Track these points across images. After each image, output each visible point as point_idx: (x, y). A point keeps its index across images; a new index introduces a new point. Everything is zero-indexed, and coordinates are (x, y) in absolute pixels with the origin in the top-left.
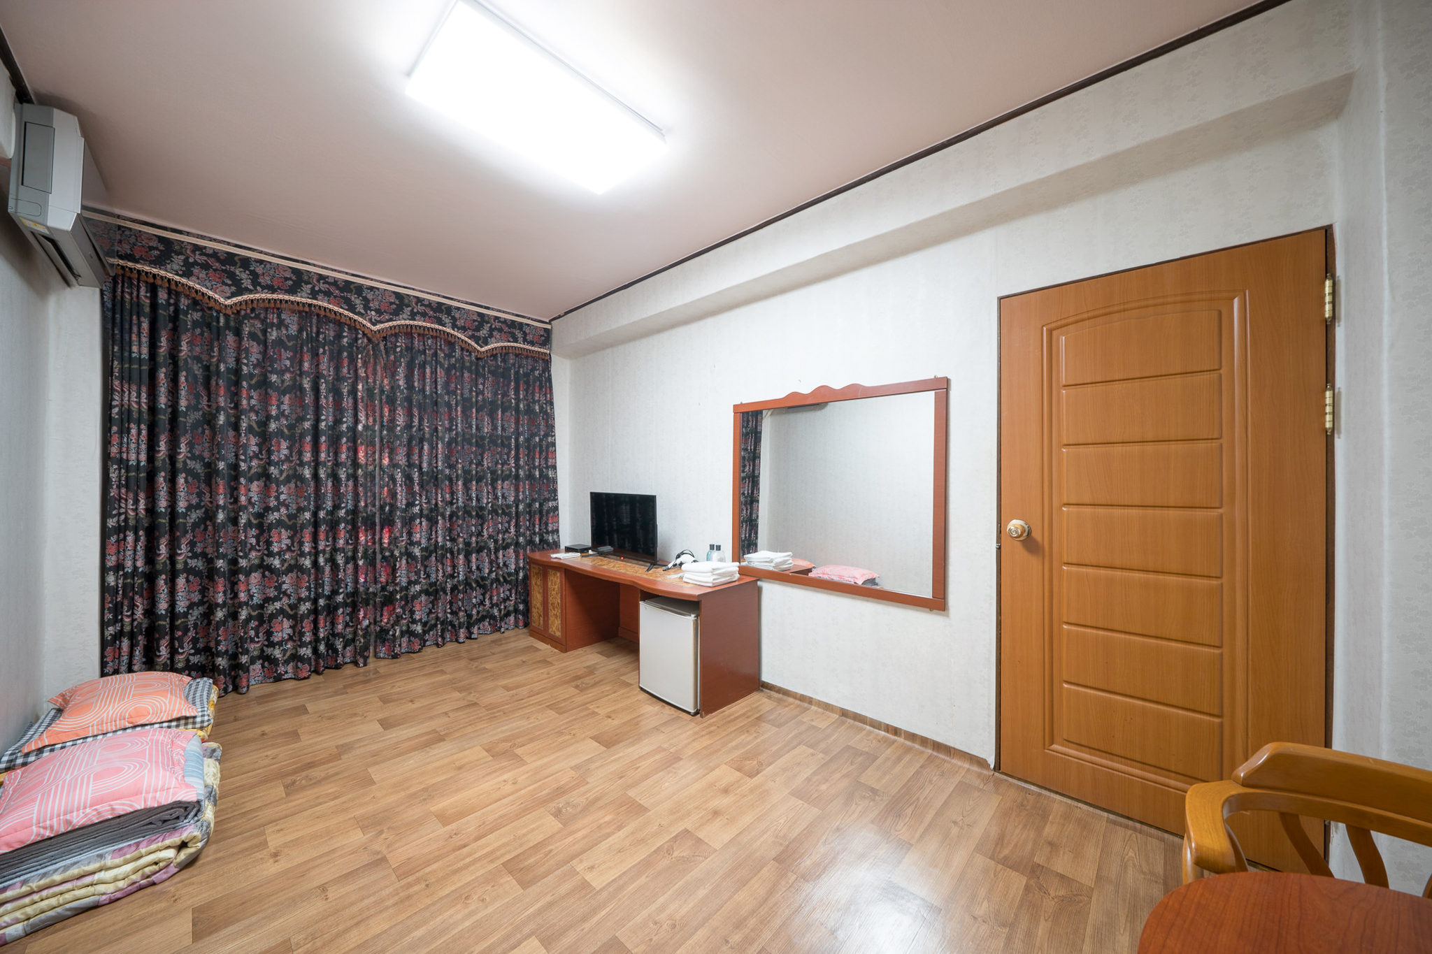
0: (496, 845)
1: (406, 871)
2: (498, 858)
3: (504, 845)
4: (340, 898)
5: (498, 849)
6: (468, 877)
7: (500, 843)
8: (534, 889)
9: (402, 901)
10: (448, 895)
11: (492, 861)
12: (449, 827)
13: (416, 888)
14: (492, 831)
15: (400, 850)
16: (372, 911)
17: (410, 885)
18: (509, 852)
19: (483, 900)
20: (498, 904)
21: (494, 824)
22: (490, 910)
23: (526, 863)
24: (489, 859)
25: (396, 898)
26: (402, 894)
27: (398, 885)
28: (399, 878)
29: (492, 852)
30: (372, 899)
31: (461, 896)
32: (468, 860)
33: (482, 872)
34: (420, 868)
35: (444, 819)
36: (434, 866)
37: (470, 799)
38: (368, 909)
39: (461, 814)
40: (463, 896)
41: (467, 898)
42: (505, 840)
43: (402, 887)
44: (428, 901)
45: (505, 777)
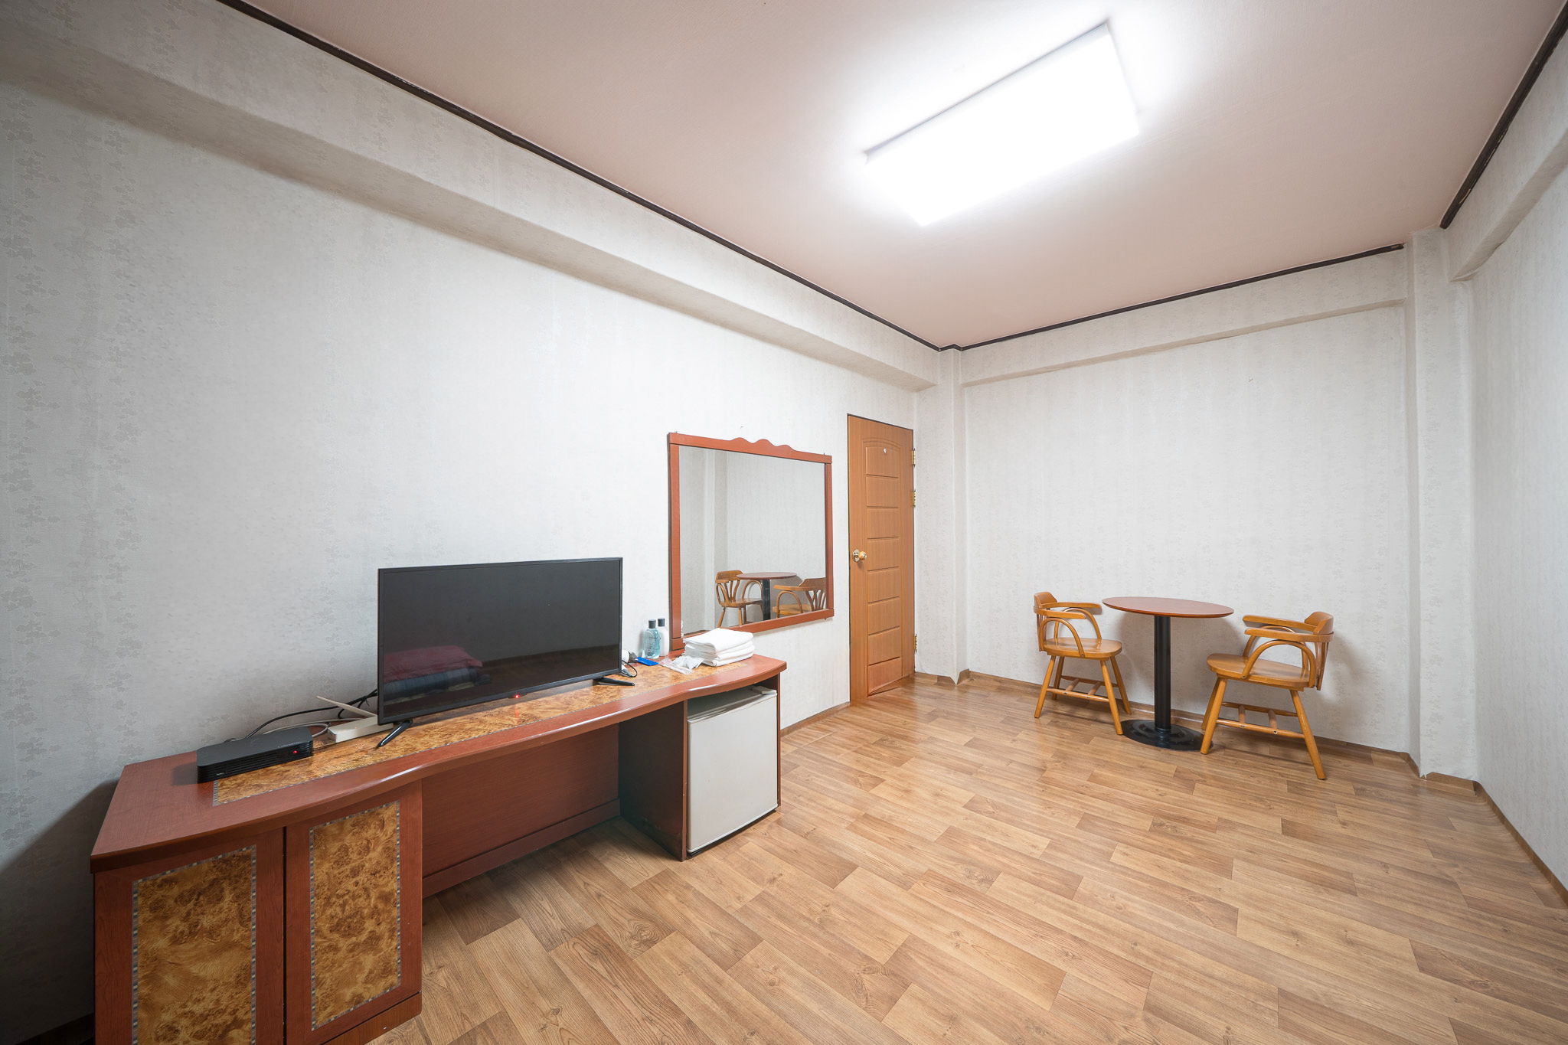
0: (1055, 913)
1: (1139, 975)
2: (1068, 905)
3: (1052, 907)
4: (1214, 1015)
5: (1058, 909)
6: (1102, 918)
7: (1051, 911)
8: (1077, 871)
9: (1164, 956)
10: (1128, 923)
11: (1074, 908)
12: (1062, 966)
13: (1145, 952)
14: (1041, 923)
15: (1125, 998)
16: (1193, 973)
17: (1148, 959)
18: (1055, 900)
19: (1113, 897)
20: (1108, 887)
21: (1033, 926)
22: (1115, 889)
23: (1058, 884)
24: (1074, 911)
25: (1167, 962)
26: (1160, 960)
27: (1157, 971)
28: (1150, 975)
29: (1065, 912)
30: (1187, 983)
31: (1122, 914)
32: (1088, 927)
33: (1090, 910)
34: (1127, 963)
35: (1053, 980)
36: (1115, 951)
37: (1009, 970)
38: (1195, 979)
39: (1037, 965)
40: (1121, 912)
41: (1120, 908)
42: (1045, 908)
43: (1155, 965)
44: (1146, 934)
45: (949, 950)
